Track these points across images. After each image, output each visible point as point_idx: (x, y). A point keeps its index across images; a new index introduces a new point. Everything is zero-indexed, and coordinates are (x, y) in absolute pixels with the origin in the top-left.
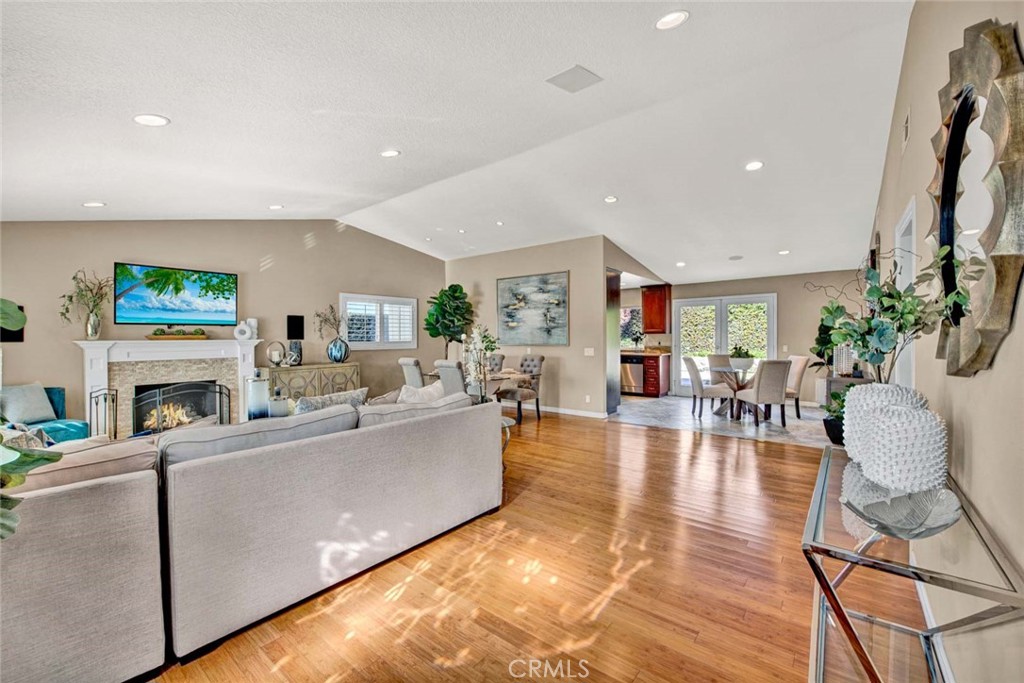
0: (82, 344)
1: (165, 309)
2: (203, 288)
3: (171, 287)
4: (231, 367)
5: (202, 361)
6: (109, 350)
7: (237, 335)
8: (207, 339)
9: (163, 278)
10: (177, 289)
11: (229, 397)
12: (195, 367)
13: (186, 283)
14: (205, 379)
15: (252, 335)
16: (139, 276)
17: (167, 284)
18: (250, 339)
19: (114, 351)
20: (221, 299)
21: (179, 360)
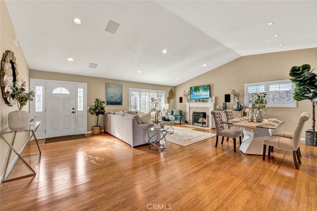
0: (186, 103)
1: (197, 96)
2: (203, 90)
3: (198, 91)
4: (209, 110)
5: (203, 108)
6: (189, 104)
7: (209, 101)
8: (203, 102)
9: (197, 89)
10: (199, 91)
11: (208, 117)
12: (202, 109)
13: (200, 89)
14: (204, 112)
15: (212, 101)
16: (193, 89)
17: (197, 90)
18: (211, 102)
19: (190, 105)
20: (207, 92)
21: (199, 107)
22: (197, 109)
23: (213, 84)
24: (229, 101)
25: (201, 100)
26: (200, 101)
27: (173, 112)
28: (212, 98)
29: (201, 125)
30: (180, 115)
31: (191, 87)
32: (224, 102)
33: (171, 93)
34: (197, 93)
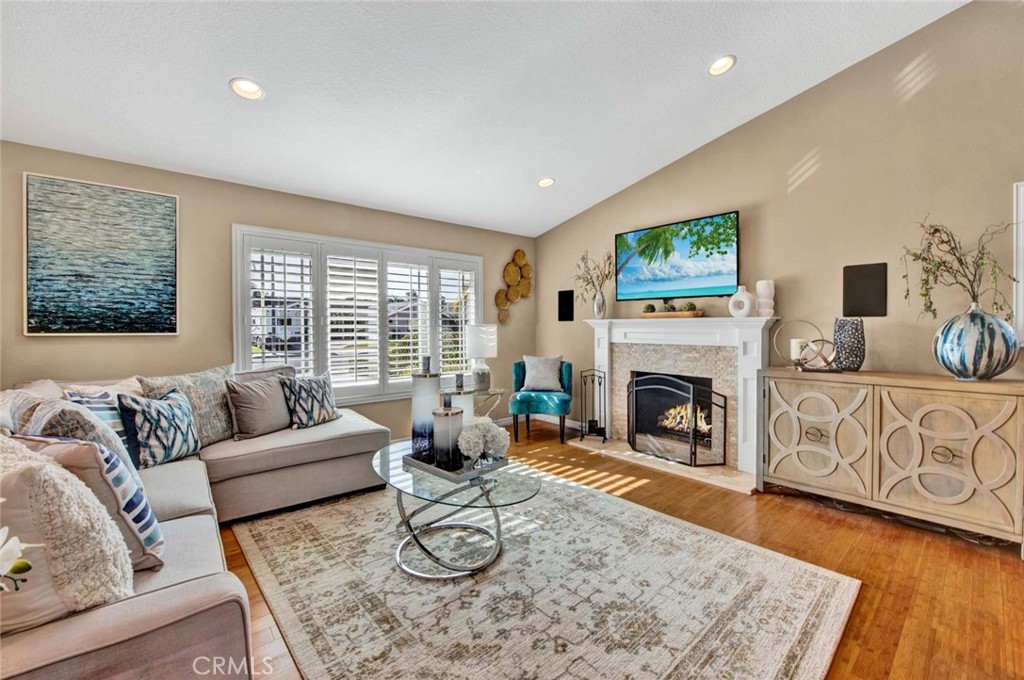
0: (591, 322)
1: (655, 280)
2: (694, 243)
3: (661, 251)
4: (730, 361)
5: (693, 348)
6: (610, 330)
7: (732, 310)
8: (696, 316)
9: (654, 241)
10: (667, 253)
11: (725, 408)
12: (684, 356)
13: (676, 242)
14: (696, 374)
15: (754, 312)
16: (634, 244)
17: (656, 248)
18: (749, 316)
19: (614, 331)
20: (716, 255)
21: (668, 345)
22: (654, 357)
23: (756, 209)
24: (880, 310)
25: (677, 303)
26: (673, 309)
27: (521, 369)
28: (751, 289)
29: (683, 449)
30: (559, 387)
31: (618, 236)
32: (841, 317)
33: (513, 269)
34: (655, 265)
